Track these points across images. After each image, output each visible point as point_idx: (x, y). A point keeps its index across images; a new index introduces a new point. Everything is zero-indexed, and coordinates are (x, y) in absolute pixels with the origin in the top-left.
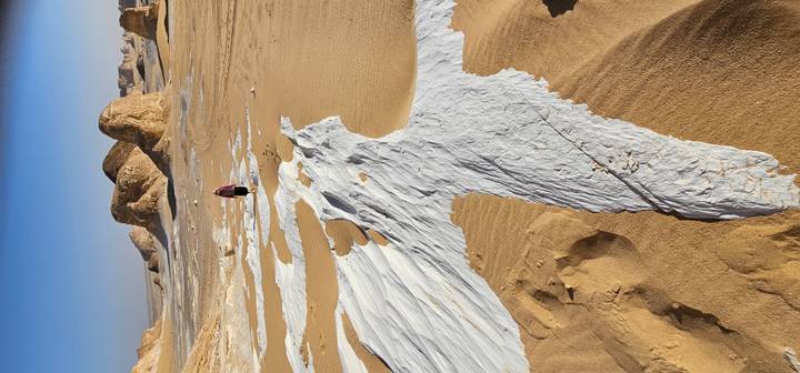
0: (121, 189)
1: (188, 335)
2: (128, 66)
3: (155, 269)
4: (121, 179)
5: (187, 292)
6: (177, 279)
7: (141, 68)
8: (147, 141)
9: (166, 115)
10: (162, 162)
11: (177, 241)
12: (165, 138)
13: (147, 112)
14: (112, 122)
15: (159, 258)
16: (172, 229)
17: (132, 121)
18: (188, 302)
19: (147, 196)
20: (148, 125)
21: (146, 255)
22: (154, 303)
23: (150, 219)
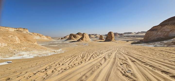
0: (75, 35)
1: (47, 44)
2: (97, 35)
3: (62, 39)
4: (77, 35)
5: (55, 44)
6: (58, 42)
7: (97, 37)
8: (82, 39)
9: (86, 41)
10: (79, 40)
11: (65, 42)
12: (82, 41)
13: (86, 39)
14: (84, 34)
15: (64, 39)
16: (68, 42)
17: (85, 37)
18: (53, 44)
19: (74, 38)
20: (84, 39)
21: (65, 37)
22: (56, 38)
23: (70, 38)
